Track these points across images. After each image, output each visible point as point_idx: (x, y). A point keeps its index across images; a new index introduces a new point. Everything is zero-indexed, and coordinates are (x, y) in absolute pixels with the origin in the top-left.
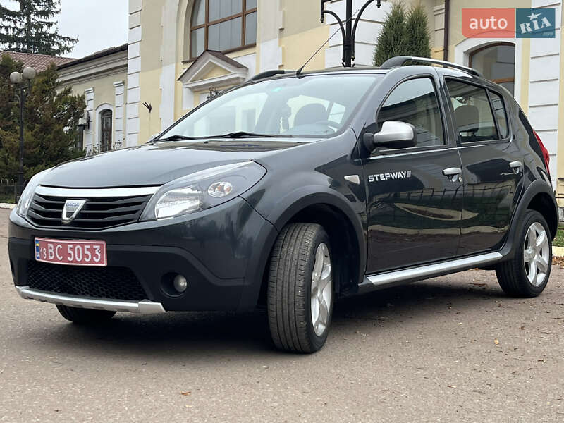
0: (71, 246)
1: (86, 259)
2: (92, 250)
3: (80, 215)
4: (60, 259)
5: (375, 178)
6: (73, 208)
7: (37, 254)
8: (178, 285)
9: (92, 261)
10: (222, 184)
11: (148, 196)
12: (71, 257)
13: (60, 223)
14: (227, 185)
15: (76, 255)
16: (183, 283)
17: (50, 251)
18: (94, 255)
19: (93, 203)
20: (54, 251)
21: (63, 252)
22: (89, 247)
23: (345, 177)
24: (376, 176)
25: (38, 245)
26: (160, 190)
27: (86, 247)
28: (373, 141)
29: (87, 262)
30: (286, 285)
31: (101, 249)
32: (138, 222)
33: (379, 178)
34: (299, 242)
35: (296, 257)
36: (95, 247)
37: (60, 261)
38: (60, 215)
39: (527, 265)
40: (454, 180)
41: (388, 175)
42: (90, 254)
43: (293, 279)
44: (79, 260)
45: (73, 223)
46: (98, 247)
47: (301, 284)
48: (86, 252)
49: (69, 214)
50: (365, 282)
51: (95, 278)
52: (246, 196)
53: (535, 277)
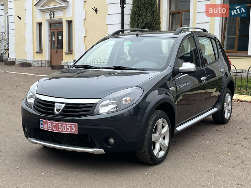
0: (61, 125)
1: (68, 130)
2: (71, 127)
3: (63, 111)
4: (55, 129)
5: (179, 87)
6: (59, 107)
7: (41, 126)
9: (71, 131)
12: (60, 129)
13: (54, 114)
15: (63, 129)
16: (112, 141)
17: (49, 126)
18: (71, 128)
19: (68, 106)
20: (52, 126)
21: (56, 127)
22: (69, 125)
23: (170, 89)
25: (42, 122)
27: (68, 125)
29: (69, 132)
31: (75, 127)
32: (92, 115)
33: (181, 86)
36: (72, 125)
37: (54, 130)
38: (53, 110)
40: (204, 82)
41: (183, 85)
44: (64, 131)
45: (60, 114)
46: (74, 126)
48: (68, 127)
49: (58, 110)
51: (71, 138)
53: (227, 115)
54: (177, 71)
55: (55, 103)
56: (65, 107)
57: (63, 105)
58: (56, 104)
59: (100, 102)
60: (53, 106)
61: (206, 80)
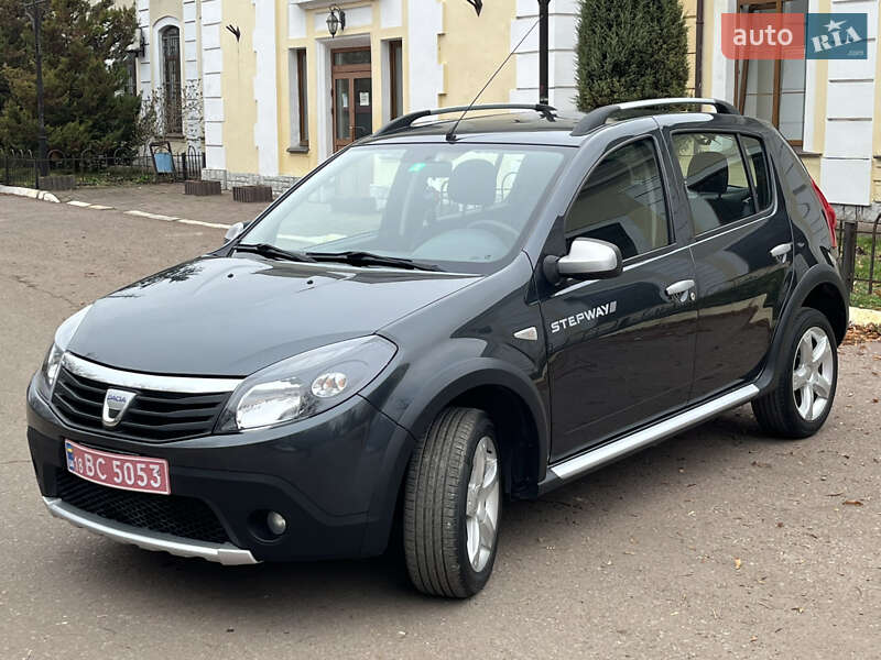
0: (118, 463)
1: (139, 482)
2: (148, 471)
3: (129, 415)
4: (103, 477)
5: (561, 325)
6: (117, 402)
7: (70, 464)
8: (274, 525)
9: (148, 486)
10: (331, 377)
11: (227, 395)
12: (118, 477)
13: (99, 424)
14: (339, 377)
15: (132, 471)
16: (280, 521)
17: (88, 464)
18: (151, 477)
19: (146, 399)
20: (94, 465)
21: (107, 468)
22: (143, 466)
23: (516, 335)
24: (563, 321)
25: (70, 450)
26: (243, 384)
27: (139, 466)
28: (558, 271)
29: (142, 487)
30: (429, 514)
31: (161, 473)
32: (212, 434)
33: (567, 323)
34: (447, 449)
35: (442, 473)
36: (151, 466)
37: (102, 480)
38: (99, 411)
39: (799, 393)
40: (683, 299)
41: (580, 317)
42: (146, 475)
43: (439, 505)
44: (130, 483)
45: (118, 428)
46: (157, 468)
47: (451, 512)
48: (140, 473)
49: (113, 413)
50: (549, 478)
51: (155, 507)
52: (366, 393)
53: (810, 408)
54: (554, 271)
55: (107, 386)
56: (136, 403)
57: (130, 396)
58: (110, 392)
59: (241, 390)
60: (101, 398)
61: (690, 290)
